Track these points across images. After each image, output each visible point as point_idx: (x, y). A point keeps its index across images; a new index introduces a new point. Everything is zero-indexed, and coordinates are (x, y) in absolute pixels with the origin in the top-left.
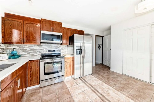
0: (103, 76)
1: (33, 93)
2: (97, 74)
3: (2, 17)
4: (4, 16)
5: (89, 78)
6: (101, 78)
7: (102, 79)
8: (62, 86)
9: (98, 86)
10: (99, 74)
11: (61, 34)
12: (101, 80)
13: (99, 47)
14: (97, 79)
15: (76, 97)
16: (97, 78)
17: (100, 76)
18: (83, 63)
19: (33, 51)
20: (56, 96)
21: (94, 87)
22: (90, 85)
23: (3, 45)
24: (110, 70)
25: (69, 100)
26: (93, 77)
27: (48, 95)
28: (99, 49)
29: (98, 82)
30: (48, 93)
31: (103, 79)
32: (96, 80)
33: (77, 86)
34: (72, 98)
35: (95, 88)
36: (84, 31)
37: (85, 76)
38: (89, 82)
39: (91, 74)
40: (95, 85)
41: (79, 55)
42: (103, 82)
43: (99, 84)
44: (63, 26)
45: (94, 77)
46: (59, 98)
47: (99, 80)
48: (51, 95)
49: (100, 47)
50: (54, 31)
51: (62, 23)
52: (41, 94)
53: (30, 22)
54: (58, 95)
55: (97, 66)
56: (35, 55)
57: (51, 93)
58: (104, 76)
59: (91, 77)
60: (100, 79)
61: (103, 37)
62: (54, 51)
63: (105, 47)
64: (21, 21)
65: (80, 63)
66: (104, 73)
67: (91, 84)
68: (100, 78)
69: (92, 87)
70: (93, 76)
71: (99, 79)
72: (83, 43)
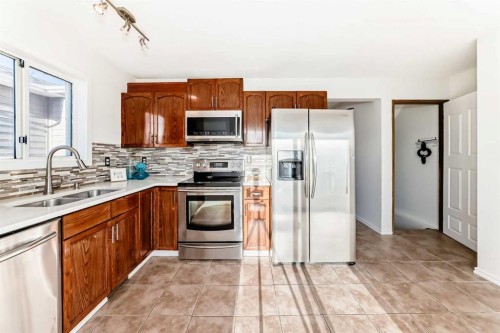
0: (404, 290)
1: (160, 267)
2: (382, 270)
3: (123, 94)
4: (126, 91)
5: (334, 276)
6: (393, 293)
7: (393, 301)
8: (228, 274)
9: (352, 322)
10: (390, 276)
11: (237, 114)
12: (382, 304)
13: (425, 153)
14: (366, 292)
15: (245, 323)
16: (369, 289)
17: (388, 285)
18: (306, 210)
19: (178, 164)
20: (196, 296)
21: (331, 318)
22: (319, 303)
23: (124, 150)
24: (477, 271)
25: (219, 321)
26: (352, 275)
27: (183, 283)
28: (424, 161)
29: (365, 306)
30: (186, 280)
31: (400, 306)
32: (360, 296)
33: (272, 289)
34: (232, 322)
35: (335, 326)
36: (325, 93)
37: (319, 266)
38: (320, 293)
39: (351, 264)
40: (342, 316)
41: (291, 183)
42: (392, 315)
43: (361, 317)
44: (247, 87)
45: (356, 278)
46: (200, 303)
47: (376, 302)
48: (189, 286)
49: (430, 152)
50: (219, 108)
51: (241, 79)
52: (171, 276)
53: (164, 94)
54: (203, 295)
55: (399, 238)
56: (181, 174)
57: (191, 283)
58: (415, 290)
59: (341, 276)
60: (382, 297)
61: (440, 103)
62: (225, 165)
63: (455, 152)
64: (149, 94)
65: (295, 210)
66: (423, 277)
67: (325, 303)
68: (386, 293)
69: (323, 315)
70: (355, 272)
71: (376, 298)
72: (308, 136)
